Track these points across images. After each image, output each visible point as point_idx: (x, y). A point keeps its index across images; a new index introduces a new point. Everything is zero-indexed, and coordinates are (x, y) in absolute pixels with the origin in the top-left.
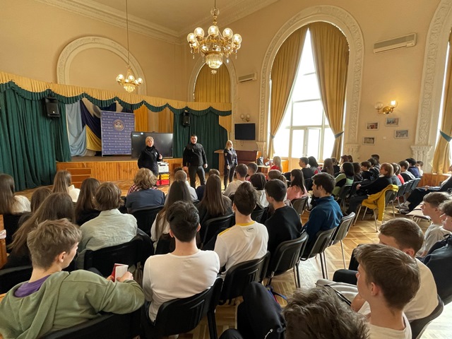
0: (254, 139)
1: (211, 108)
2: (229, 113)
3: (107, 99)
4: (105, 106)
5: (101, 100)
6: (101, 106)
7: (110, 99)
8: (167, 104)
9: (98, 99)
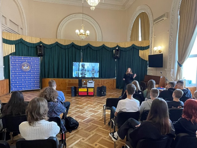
0: (162, 67)
1: (133, 45)
2: (147, 48)
3: (68, 44)
4: (67, 48)
5: (64, 45)
6: (64, 48)
7: (69, 44)
8: (104, 45)
9: (63, 44)
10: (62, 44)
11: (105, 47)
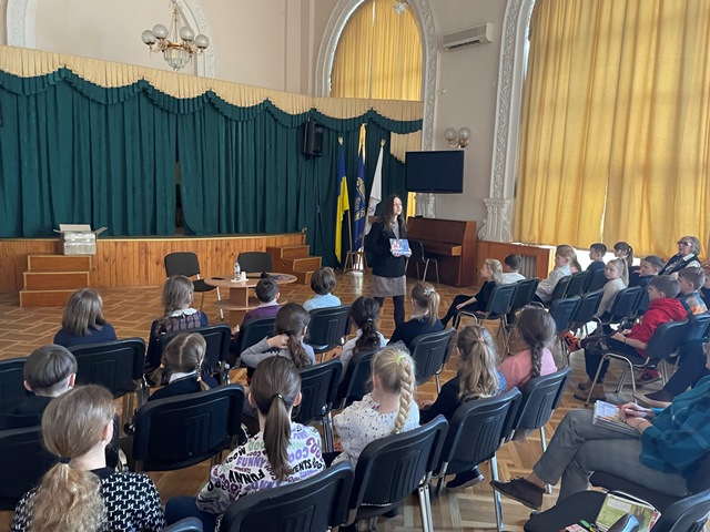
1: (371, 112)
2: (415, 126)
3: (120, 85)
4: (115, 101)
5: (104, 85)
6: (103, 101)
7: (126, 84)
8: (267, 101)
9: (98, 83)
10: (93, 81)
11: (272, 110)
